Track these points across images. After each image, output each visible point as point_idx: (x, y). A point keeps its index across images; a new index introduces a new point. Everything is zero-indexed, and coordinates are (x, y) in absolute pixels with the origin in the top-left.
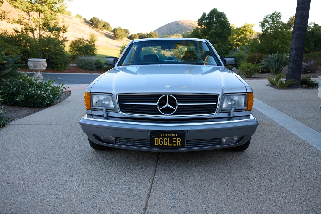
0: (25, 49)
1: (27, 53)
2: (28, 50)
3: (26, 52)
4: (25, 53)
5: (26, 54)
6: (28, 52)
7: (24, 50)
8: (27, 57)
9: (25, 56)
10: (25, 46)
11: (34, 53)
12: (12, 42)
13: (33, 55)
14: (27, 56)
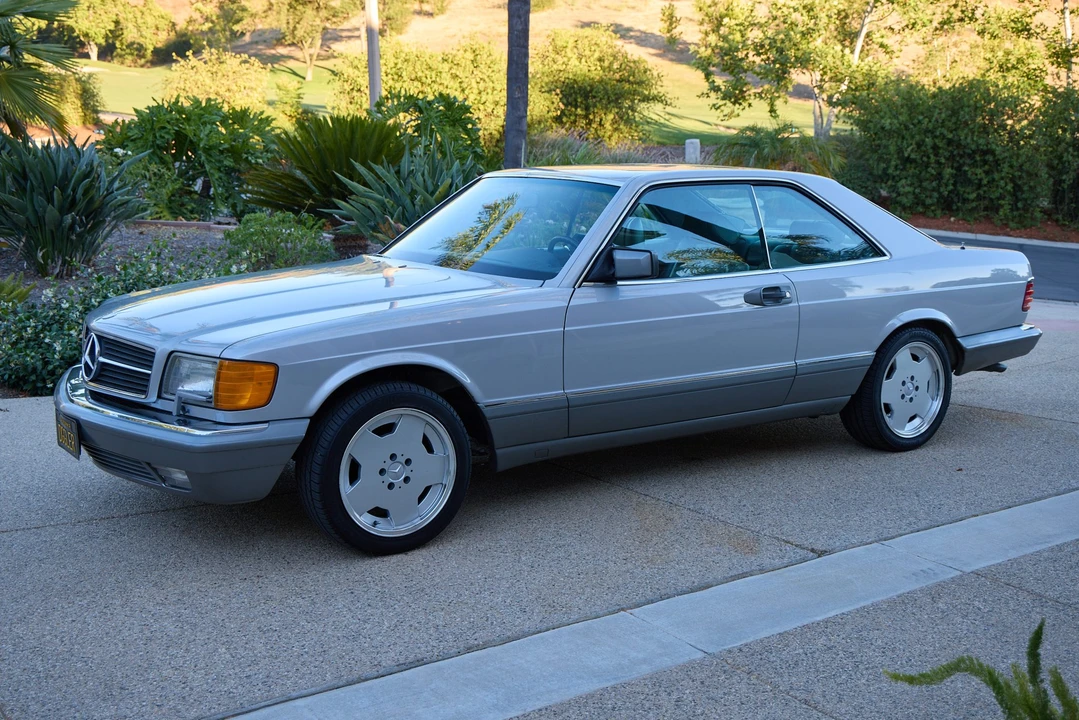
0: (982, 141)
1: (990, 158)
2: (994, 147)
3: (985, 153)
4: (978, 158)
5: (985, 162)
6: (992, 152)
7: (978, 146)
8: (987, 173)
9: (979, 171)
10: (984, 129)
11: (1018, 156)
12: (936, 115)
13: (1011, 166)
14: (987, 167)
